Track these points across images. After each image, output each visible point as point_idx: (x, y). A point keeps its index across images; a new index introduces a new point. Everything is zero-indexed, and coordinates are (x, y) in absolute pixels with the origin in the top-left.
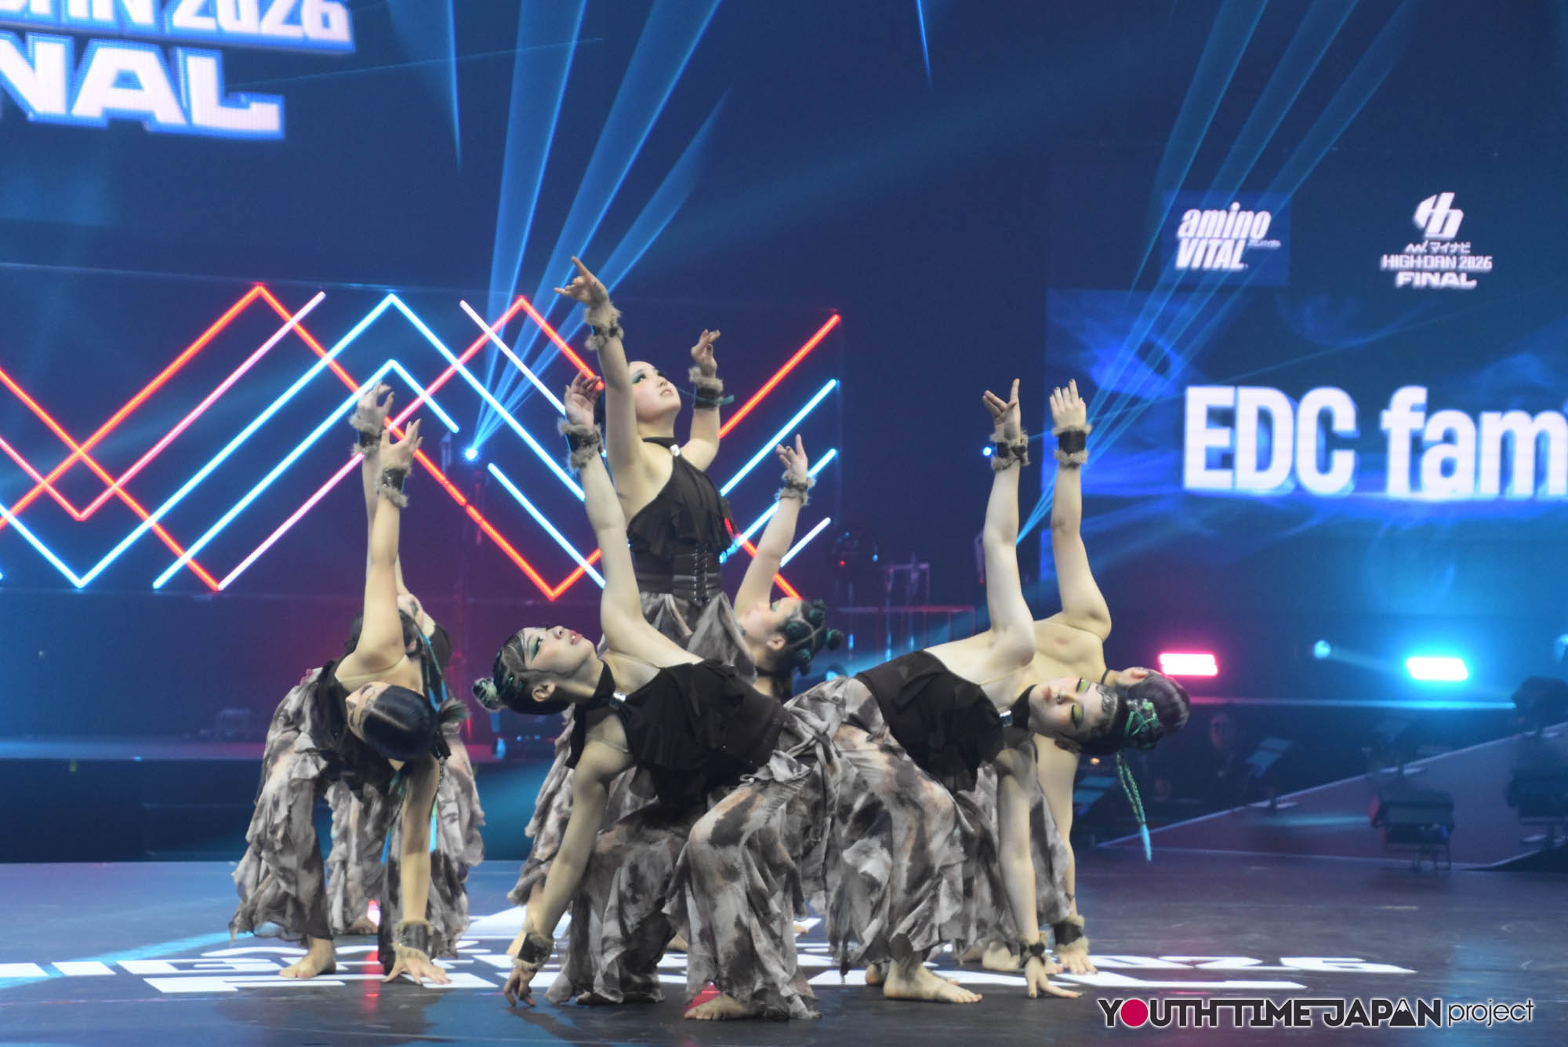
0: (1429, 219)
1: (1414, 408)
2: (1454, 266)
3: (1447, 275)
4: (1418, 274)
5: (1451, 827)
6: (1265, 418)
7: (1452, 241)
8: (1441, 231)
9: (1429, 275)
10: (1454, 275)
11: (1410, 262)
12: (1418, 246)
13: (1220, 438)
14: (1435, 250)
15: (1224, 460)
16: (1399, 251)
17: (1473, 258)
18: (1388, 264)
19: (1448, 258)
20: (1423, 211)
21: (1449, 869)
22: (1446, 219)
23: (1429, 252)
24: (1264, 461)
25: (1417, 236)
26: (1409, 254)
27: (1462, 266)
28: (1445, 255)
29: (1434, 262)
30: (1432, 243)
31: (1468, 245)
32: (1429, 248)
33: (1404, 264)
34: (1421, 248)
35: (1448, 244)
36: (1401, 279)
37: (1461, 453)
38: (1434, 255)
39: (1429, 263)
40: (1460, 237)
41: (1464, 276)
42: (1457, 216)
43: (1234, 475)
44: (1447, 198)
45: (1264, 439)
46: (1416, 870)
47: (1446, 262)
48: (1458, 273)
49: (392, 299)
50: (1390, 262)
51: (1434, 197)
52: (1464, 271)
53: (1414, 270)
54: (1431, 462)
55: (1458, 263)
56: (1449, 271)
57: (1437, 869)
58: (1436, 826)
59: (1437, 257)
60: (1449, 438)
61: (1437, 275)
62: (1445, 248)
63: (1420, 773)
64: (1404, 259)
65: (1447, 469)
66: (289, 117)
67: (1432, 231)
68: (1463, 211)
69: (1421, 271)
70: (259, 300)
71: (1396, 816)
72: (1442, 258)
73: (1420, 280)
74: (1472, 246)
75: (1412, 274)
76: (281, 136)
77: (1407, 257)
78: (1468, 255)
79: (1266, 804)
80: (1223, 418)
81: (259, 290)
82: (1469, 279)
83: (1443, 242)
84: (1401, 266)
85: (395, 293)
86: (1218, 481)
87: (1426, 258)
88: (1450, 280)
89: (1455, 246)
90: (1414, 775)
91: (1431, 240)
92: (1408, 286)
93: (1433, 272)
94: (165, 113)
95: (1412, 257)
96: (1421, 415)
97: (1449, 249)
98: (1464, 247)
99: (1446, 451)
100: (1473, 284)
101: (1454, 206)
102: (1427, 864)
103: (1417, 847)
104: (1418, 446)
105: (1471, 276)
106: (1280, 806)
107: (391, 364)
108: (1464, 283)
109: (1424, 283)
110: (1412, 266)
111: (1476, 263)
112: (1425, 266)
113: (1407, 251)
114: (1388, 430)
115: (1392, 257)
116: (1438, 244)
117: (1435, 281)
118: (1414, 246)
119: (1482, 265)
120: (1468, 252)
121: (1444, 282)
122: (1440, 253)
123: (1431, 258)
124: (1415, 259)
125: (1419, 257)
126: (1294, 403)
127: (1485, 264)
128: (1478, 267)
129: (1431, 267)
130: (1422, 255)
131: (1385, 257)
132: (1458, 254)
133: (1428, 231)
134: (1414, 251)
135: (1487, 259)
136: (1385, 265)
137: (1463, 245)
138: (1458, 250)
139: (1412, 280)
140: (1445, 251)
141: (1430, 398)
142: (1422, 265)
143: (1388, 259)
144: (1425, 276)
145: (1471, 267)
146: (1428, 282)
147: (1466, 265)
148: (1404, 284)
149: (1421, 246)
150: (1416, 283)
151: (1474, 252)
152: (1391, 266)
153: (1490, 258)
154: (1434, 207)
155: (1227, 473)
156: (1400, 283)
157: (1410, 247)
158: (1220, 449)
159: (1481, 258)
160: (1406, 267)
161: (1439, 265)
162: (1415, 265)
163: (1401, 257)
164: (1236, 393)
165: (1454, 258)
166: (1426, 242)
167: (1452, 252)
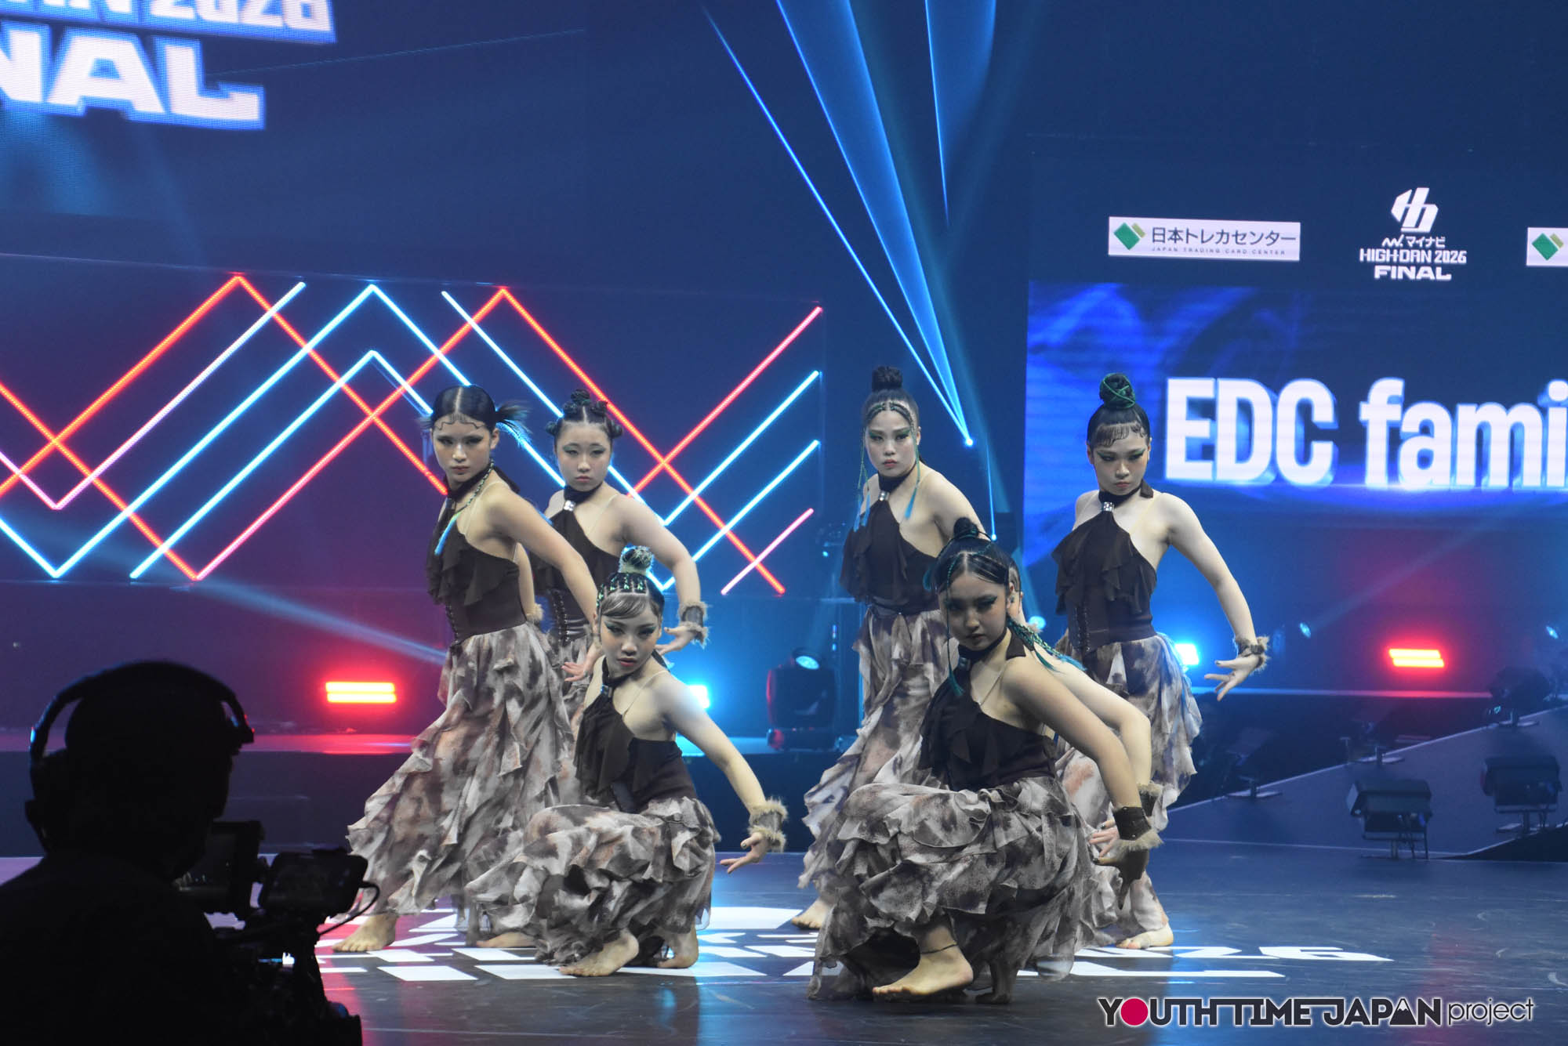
0: (1406, 210)
1: (1391, 400)
2: (1429, 260)
3: (1423, 269)
4: (1394, 268)
5: (1428, 815)
6: (1245, 409)
7: (1427, 235)
8: (1417, 226)
9: (1405, 269)
10: (1429, 269)
11: (1387, 256)
12: (1394, 240)
13: (1201, 429)
14: (1411, 244)
15: (1205, 451)
16: (1377, 245)
17: (1448, 252)
18: (1365, 258)
19: (1423, 252)
20: (1400, 205)
21: (1426, 857)
22: (1423, 211)
23: (1406, 246)
24: (1244, 453)
25: (1394, 228)
26: (1386, 247)
27: (1437, 260)
28: (1420, 249)
29: (1410, 256)
30: (1407, 238)
31: (1443, 240)
32: (1405, 242)
33: (1380, 257)
34: (1397, 243)
35: (1423, 238)
36: (1379, 272)
37: (1438, 444)
38: (1410, 249)
39: (1405, 257)
40: (1435, 232)
41: (1439, 270)
42: (1432, 211)
43: (1214, 469)
44: (1422, 193)
45: (1244, 428)
46: (1395, 858)
47: (1422, 256)
48: (1433, 266)
49: (372, 289)
50: (1371, 255)
51: (1409, 193)
52: (1442, 265)
53: (1391, 263)
54: (1409, 452)
55: (1434, 257)
56: (1426, 264)
57: (1414, 857)
58: (1414, 815)
59: (1413, 251)
60: (1426, 429)
61: (1413, 269)
62: (1420, 242)
63: (1398, 762)
64: (1381, 253)
65: (1425, 460)
66: (270, 108)
67: (1408, 225)
68: (1438, 206)
69: (1398, 264)
70: (239, 290)
71: (1375, 805)
72: (1418, 251)
73: (1397, 273)
74: (1446, 239)
75: (1388, 268)
76: (261, 126)
77: (1384, 251)
78: (1442, 250)
79: (1247, 793)
80: (1204, 409)
81: (238, 279)
82: (1444, 273)
83: (1418, 236)
84: (1378, 260)
85: (376, 284)
86: (1199, 472)
87: (1402, 252)
88: (1426, 273)
89: (1431, 240)
90: (1392, 763)
91: (1407, 234)
92: (1386, 278)
93: (1409, 265)
94: (145, 102)
95: (1388, 251)
96: (1398, 408)
97: (1425, 243)
98: (1440, 242)
99: (1423, 443)
100: (1448, 277)
101: (1428, 201)
102: (1405, 852)
103: (1394, 835)
104: (1395, 438)
105: (1446, 269)
106: (1259, 795)
107: (372, 354)
108: (1440, 277)
109: (1400, 277)
110: (1388, 260)
111: (1451, 257)
112: (1402, 260)
113: (1384, 244)
114: (1366, 422)
115: (1369, 250)
116: (1414, 238)
117: (1411, 274)
118: (1391, 240)
119: (1456, 259)
120: (1443, 246)
121: (1420, 276)
122: (1416, 247)
123: (1407, 251)
124: (1392, 253)
125: (1395, 251)
126: (1274, 395)
127: (1460, 258)
128: (1453, 261)
129: (1407, 260)
130: (1399, 249)
131: (1362, 251)
132: (1433, 248)
133: (1404, 225)
134: (1390, 245)
135: (1462, 252)
136: (1362, 259)
137: (1438, 240)
138: (1434, 244)
139: (1389, 273)
140: (1421, 245)
141: (1407, 390)
142: (1398, 259)
143: (1365, 252)
144: (1402, 269)
145: (1446, 261)
146: (1405, 275)
147: (1441, 259)
148: (1382, 277)
149: (1397, 239)
150: (1393, 276)
151: (1449, 246)
152: (1368, 259)
153: (1465, 252)
154: (1410, 201)
155: (1208, 465)
156: (1377, 276)
157: (1386, 241)
158: (1201, 439)
159: (1456, 252)
160: (1383, 260)
161: (1415, 259)
162: (1391, 259)
163: (1378, 251)
164: (1216, 386)
165: (1430, 252)
166: (1402, 236)
167: (1427, 246)
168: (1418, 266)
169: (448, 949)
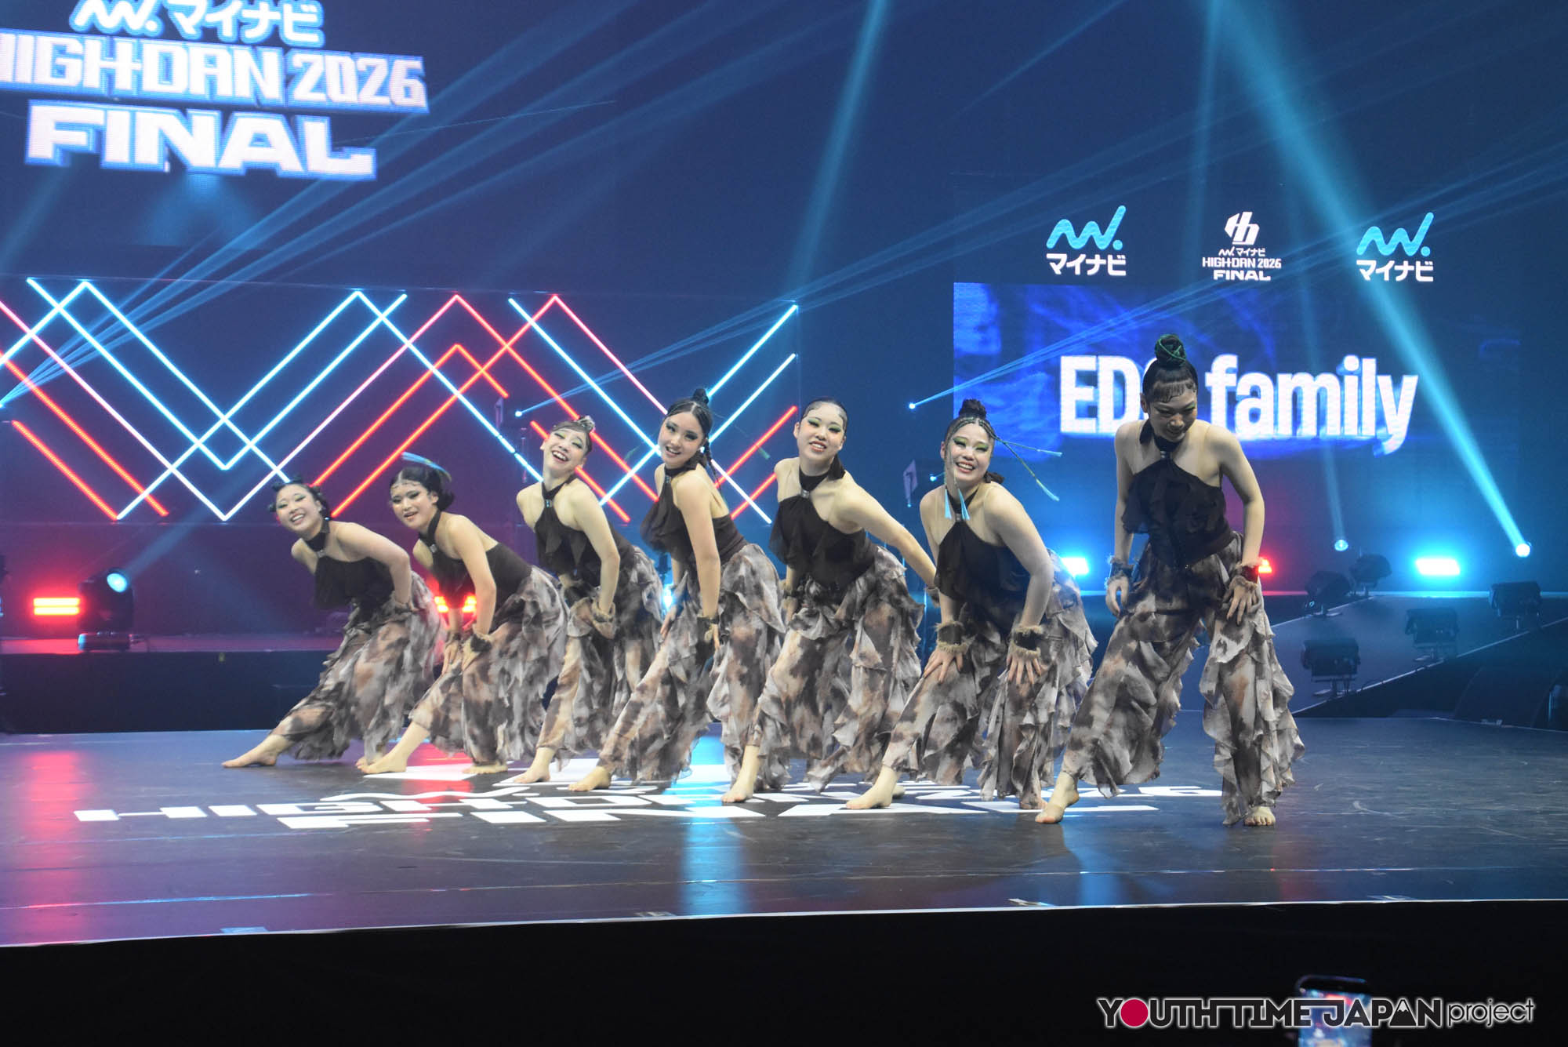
0: (1236, 229)
1: (1228, 371)
2: (1254, 266)
3: (1249, 272)
4: (1228, 272)
6: (1119, 379)
7: (1252, 247)
8: (1244, 240)
9: (1236, 272)
10: (1254, 272)
11: (1222, 263)
12: (1228, 251)
13: (1086, 394)
14: (1240, 254)
15: (1090, 411)
16: (1215, 255)
17: (1267, 260)
18: (1206, 264)
19: (1249, 260)
20: (1231, 224)
22: (1248, 229)
23: (1236, 255)
24: (1119, 412)
25: (1227, 242)
26: (1222, 256)
27: (1259, 266)
28: (1247, 258)
29: (1240, 263)
30: (1237, 249)
31: (1263, 250)
32: (1235, 252)
33: (1218, 264)
34: (1230, 253)
35: (1249, 249)
36: (1217, 274)
37: (1264, 404)
38: (1239, 257)
39: (1236, 264)
40: (1256, 245)
41: (1261, 273)
42: (1255, 229)
43: (1097, 424)
44: (1247, 216)
45: (1119, 393)
47: (1248, 263)
48: (1257, 270)
49: (457, 297)
50: (1211, 262)
51: (1238, 215)
52: (1261, 269)
53: (1226, 268)
54: (1242, 410)
55: (1257, 263)
56: (1251, 269)
59: (1242, 259)
60: (1255, 393)
61: (1242, 272)
62: (1247, 252)
64: (1218, 261)
65: (1254, 415)
66: (380, 164)
67: (1238, 239)
68: (1259, 226)
69: (1231, 269)
70: (358, 302)
72: (1245, 259)
73: (1231, 276)
74: (1266, 250)
75: (1224, 272)
76: (374, 178)
77: (1220, 259)
78: (1263, 258)
80: (1088, 379)
81: (358, 294)
82: (1265, 276)
83: (1246, 247)
84: (1216, 266)
85: (459, 294)
86: (1085, 427)
87: (1233, 259)
88: (1252, 276)
89: (1254, 251)
91: (1237, 246)
92: (1222, 280)
93: (1239, 270)
94: (288, 162)
95: (1223, 259)
96: (1234, 376)
97: (1250, 253)
98: (1261, 251)
99: (1253, 403)
100: (1268, 278)
101: (1252, 221)
104: (1232, 399)
105: (1267, 272)
107: (457, 346)
108: (1262, 278)
109: (1233, 278)
110: (1223, 266)
111: (1270, 263)
112: (1233, 266)
113: (1220, 254)
114: (1210, 388)
115: (1209, 259)
116: (1242, 249)
117: (1241, 276)
118: (1225, 251)
119: (1274, 265)
120: (1264, 255)
121: (1248, 277)
122: (1244, 256)
123: (1237, 259)
124: (1226, 260)
125: (1229, 259)
126: (1141, 368)
127: (1276, 264)
128: (1271, 266)
129: (1237, 266)
130: (1231, 257)
131: (1204, 259)
132: (1257, 256)
133: (1234, 240)
134: (1225, 254)
135: (1278, 260)
136: (1204, 265)
137: (1260, 251)
138: (1257, 254)
139: (1225, 275)
140: (1248, 255)
141: (1240, 362)
142: (1231, 265)
143: (1207, 260)
144: (1234, 273)
145: (1267, 266)
146: (1236, 277)
147: (1263, 265)
148: (1219, 278)
149: (1230, 250)
150: (1228, 278)
151: (1268, 255)
152: (1209, 265)
153: (1280, 260)
154: (1238, 222)
155: (1093, 421)
156: (1216, 277)
157: (1222, 251)
158: (1087, 402)
159: (1273, 260)
160: (1220, 266)
161: (1243, 265)
162: (1226, 265)
163: (1216, 259)
164: (1097, 361)
165: (1254, 260)
166: (1233, 248)
167: (1252, 255)
168: (1245, 270)
169: (522, 799)
